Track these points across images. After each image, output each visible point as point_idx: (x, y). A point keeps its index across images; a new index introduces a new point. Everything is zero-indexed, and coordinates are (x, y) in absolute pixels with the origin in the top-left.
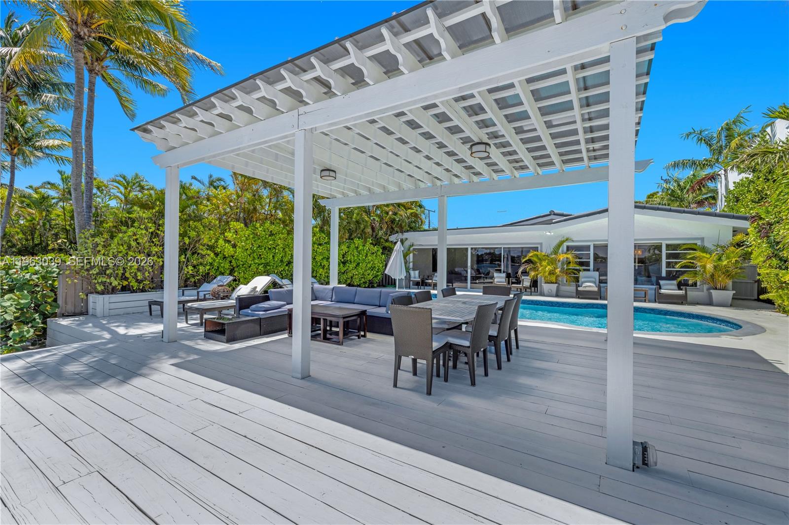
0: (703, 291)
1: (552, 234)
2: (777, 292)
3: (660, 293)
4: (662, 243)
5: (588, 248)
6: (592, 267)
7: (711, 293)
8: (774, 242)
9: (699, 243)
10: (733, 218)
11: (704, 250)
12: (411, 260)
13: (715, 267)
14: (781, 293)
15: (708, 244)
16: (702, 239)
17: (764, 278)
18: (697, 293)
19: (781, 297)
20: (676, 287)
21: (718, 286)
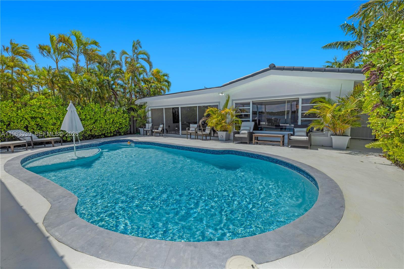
0: (328, 136)
1: (223, 94)
2: (383, 141)
3: (290, 139)
4: (299, 98)
5: (248, 104)
6: (251, 119)
7: (332, 138)
8: (384, 89)
9: (326, 96)
10: (353, 73)
11: (330, 102)
12: (150, 116)
13: (333, 117)
14: (386, 142)
15: (333, 98)
16: (329, 93)
17: (373, 126)
18: (323, 137)
19: (386, 145)
20: (305, 134)
21: (338, 132)
